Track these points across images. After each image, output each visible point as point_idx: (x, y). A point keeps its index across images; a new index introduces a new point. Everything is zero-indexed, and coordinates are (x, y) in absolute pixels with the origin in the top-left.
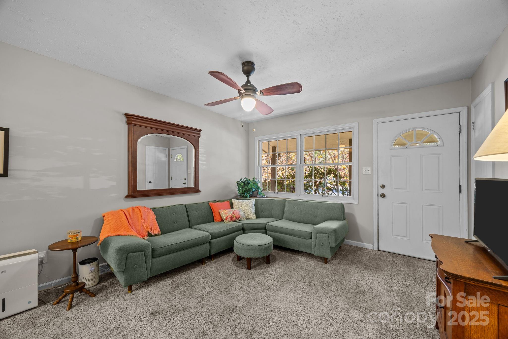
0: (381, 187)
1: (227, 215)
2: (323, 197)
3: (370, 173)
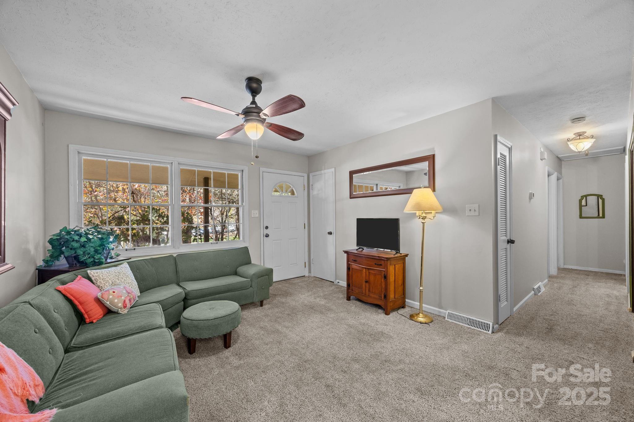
0: (265, 228)
1: (123, 298)
2: (212, 244)
3: (257, 215)
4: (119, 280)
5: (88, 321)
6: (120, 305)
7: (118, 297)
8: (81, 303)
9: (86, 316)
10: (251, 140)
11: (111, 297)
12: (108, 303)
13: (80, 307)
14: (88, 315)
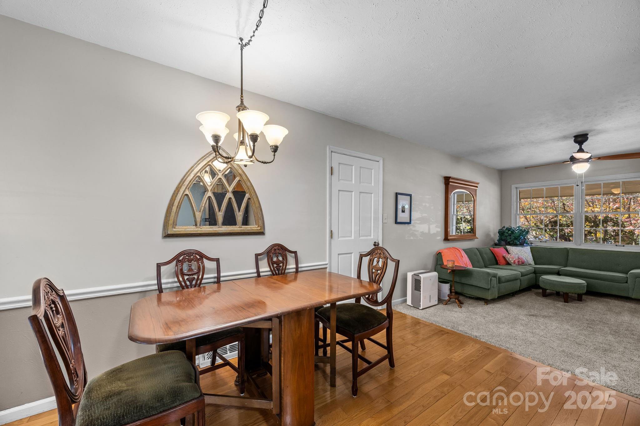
4: (520, 253)
5: (499, 264)
6: (512, 261)
7: (512, 258)
8: (497, 256)
9: (498, 262)
10: (577, 174)
11: (509, 257)
12: (507, 259)
13: (497, 258)
14: (499, 261)
